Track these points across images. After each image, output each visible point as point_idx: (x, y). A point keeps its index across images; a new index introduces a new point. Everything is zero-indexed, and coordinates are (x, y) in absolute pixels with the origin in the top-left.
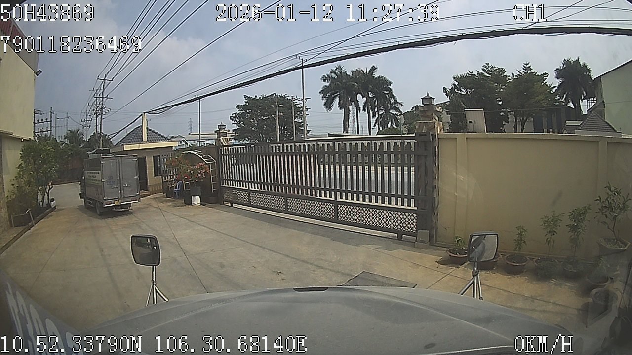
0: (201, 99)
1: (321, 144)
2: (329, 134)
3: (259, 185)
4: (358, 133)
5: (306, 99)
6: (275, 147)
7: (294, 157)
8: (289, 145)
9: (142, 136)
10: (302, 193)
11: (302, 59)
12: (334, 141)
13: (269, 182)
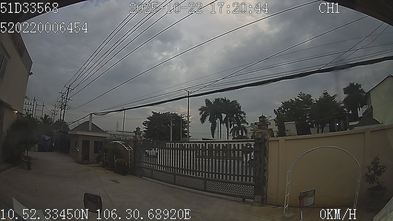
0: (126, 111)
1: (198, 144)
2: (203, 138)
3: (159, 167)
4: (221, 139)
5: (190, 116)
6: (170, 144)
7: (181, 151)
8: (178, 144)
9: (88, 127)
10: (185, 173)
11: (189, 91)
12: (206, 143)
13: (165, 165)
